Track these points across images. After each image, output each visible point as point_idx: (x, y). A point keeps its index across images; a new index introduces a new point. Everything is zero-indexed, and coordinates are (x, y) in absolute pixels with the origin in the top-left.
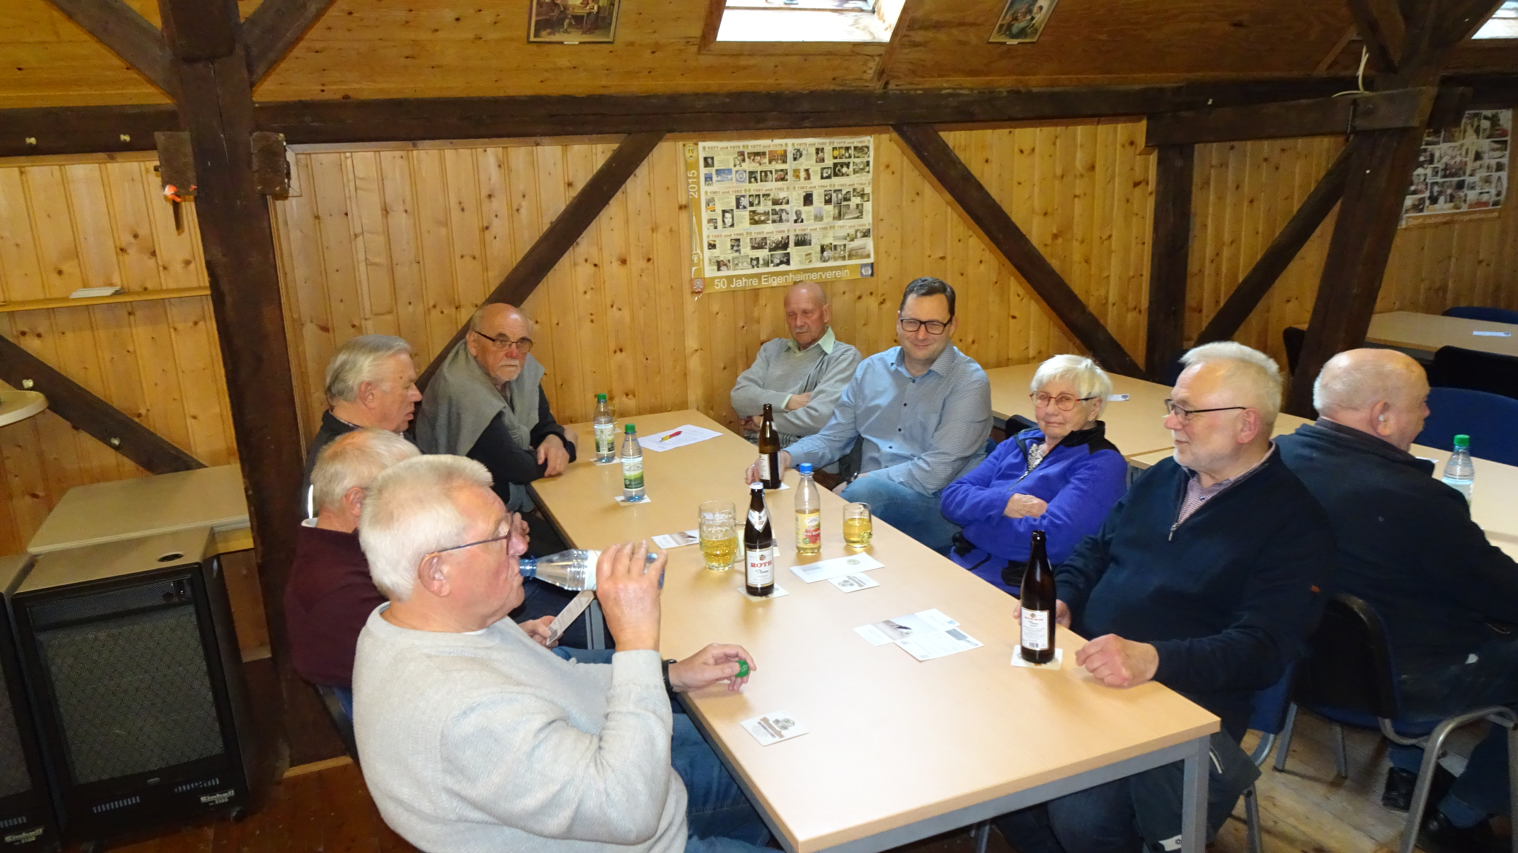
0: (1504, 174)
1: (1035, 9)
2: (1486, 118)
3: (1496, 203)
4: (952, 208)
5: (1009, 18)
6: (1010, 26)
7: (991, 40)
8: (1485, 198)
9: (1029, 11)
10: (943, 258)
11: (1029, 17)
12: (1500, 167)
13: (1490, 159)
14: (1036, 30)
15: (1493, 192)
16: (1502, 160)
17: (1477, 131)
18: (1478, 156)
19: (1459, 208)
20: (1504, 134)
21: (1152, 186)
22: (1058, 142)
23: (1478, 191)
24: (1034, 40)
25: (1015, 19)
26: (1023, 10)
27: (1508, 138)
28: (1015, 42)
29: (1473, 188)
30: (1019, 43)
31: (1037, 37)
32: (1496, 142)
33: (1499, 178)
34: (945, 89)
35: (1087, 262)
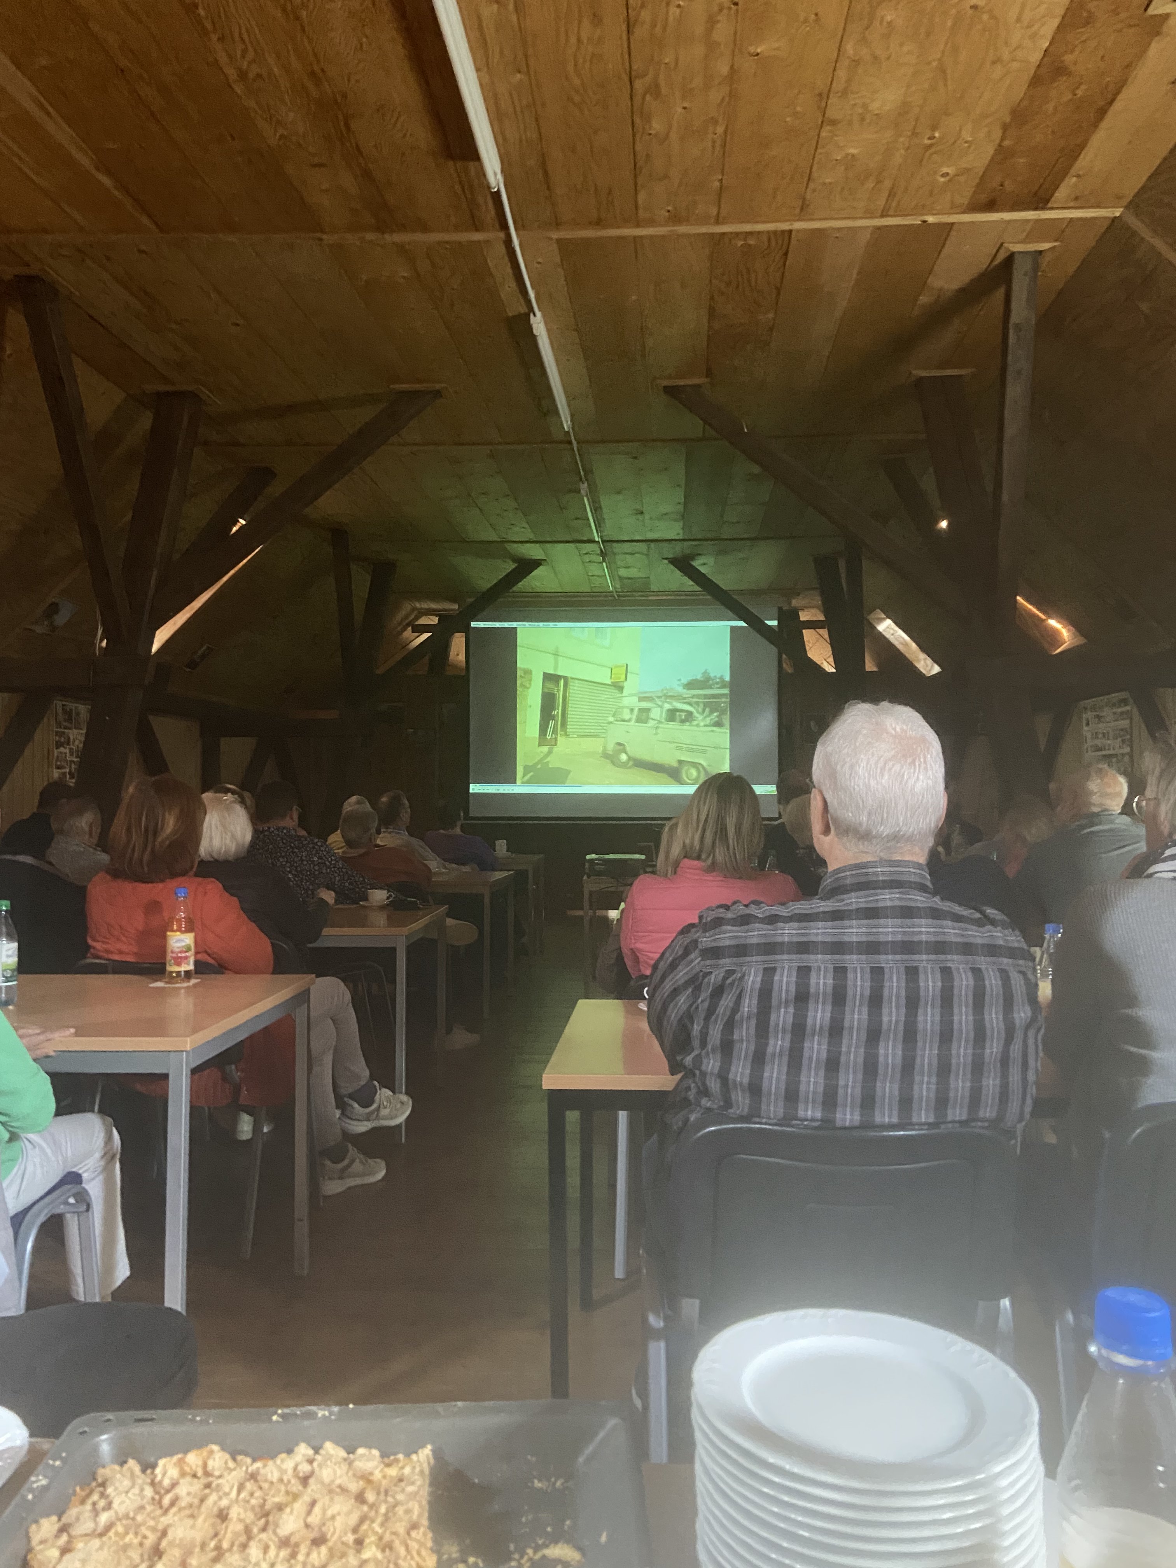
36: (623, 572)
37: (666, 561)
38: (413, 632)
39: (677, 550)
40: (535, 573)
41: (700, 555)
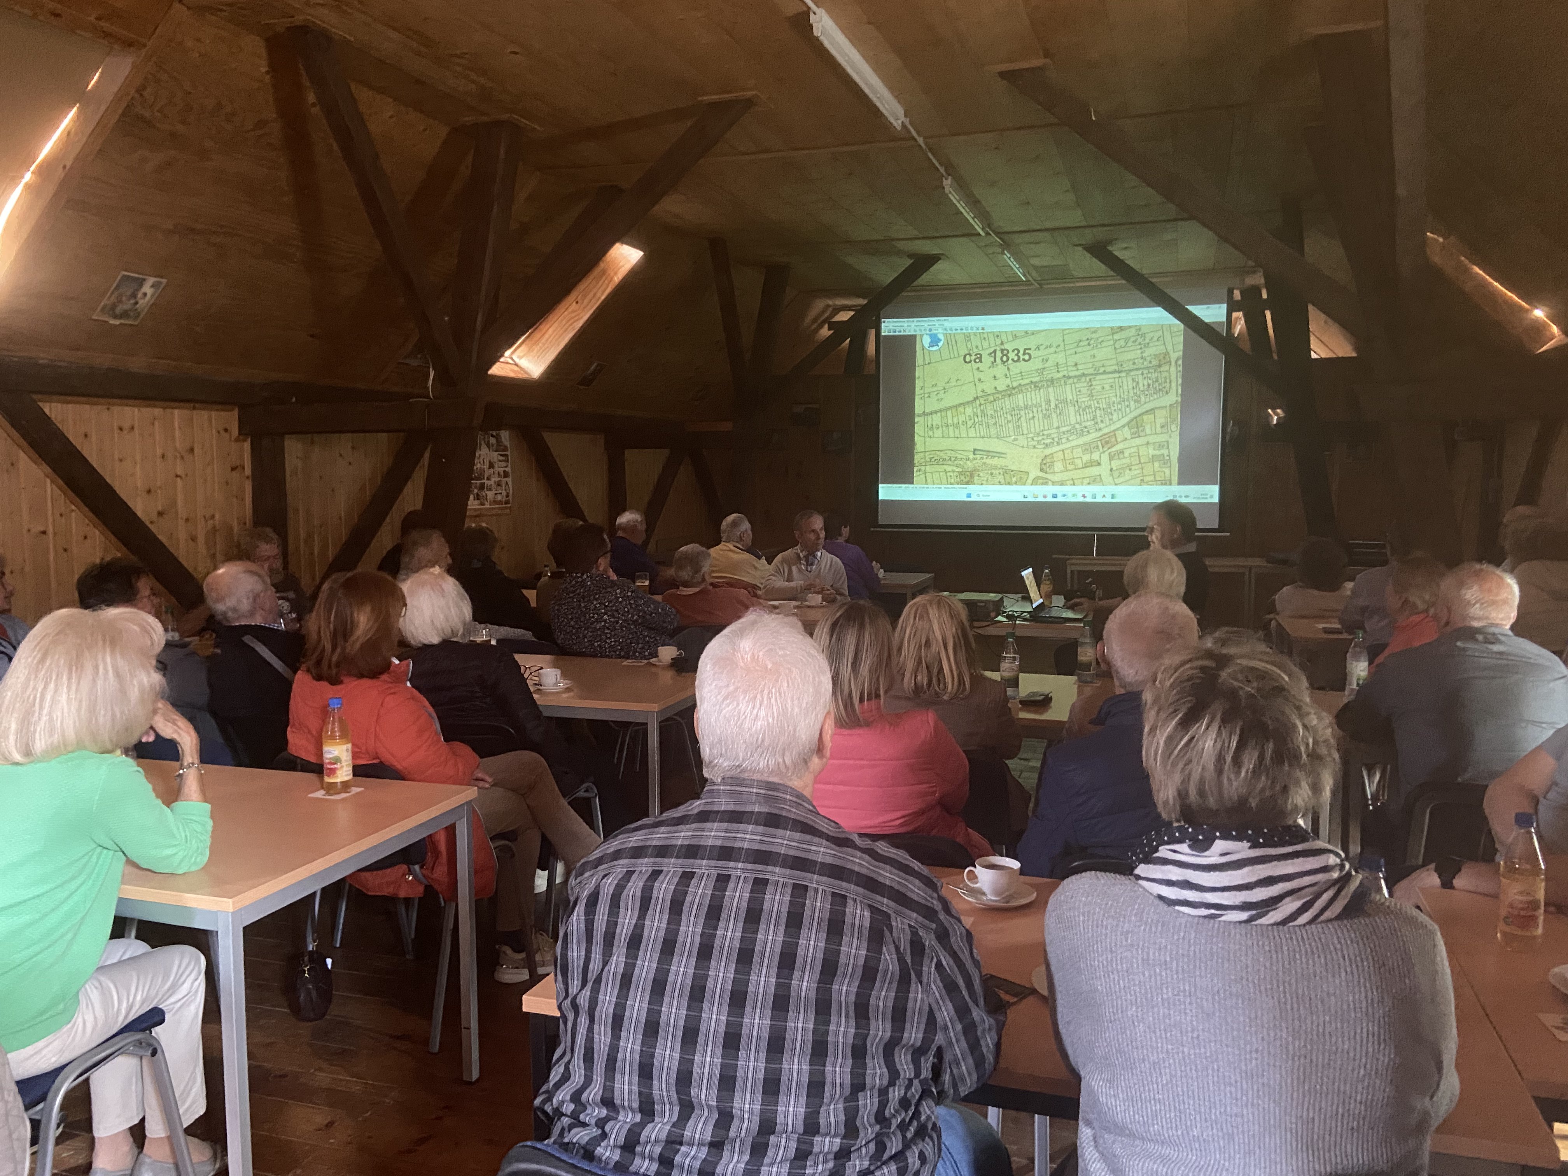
0: (509, 480)
1: (140, 295)
2: (492, 436)
3: (507, 502)
4: (52, 482)
5: (113, 299)
6: (113, 307)
7: (94, 317)
8: (499, 498)
9: (134, 295)
10: (44, 532)
11: (132, 301)
12: (506, 475)
13: (500, 468)
14: (139, 314)
15: (504, 493)
16: (506, 469)
17: (488, 445)
18: (491, 466)
19: (484, 505)
20: (506, 449)
21: (248, 471)
22: (156, 423)
23: (494, 492)
24: (136, 323)
25: (120, 301)
26: (129, 293)
27: (508, 453)
28: (117, 322)
29: (490, 490)
30: (121, 324)
31: (139, 321)
32: (501, 455)
33: (507, 483)
34: (43, 359)
35: (193, 540)
36: (1036, 262)
37: (1080, 248)
38: (829, 329)
39: (1089, 236)
40: (935, 267)
41: (1116, 239)
